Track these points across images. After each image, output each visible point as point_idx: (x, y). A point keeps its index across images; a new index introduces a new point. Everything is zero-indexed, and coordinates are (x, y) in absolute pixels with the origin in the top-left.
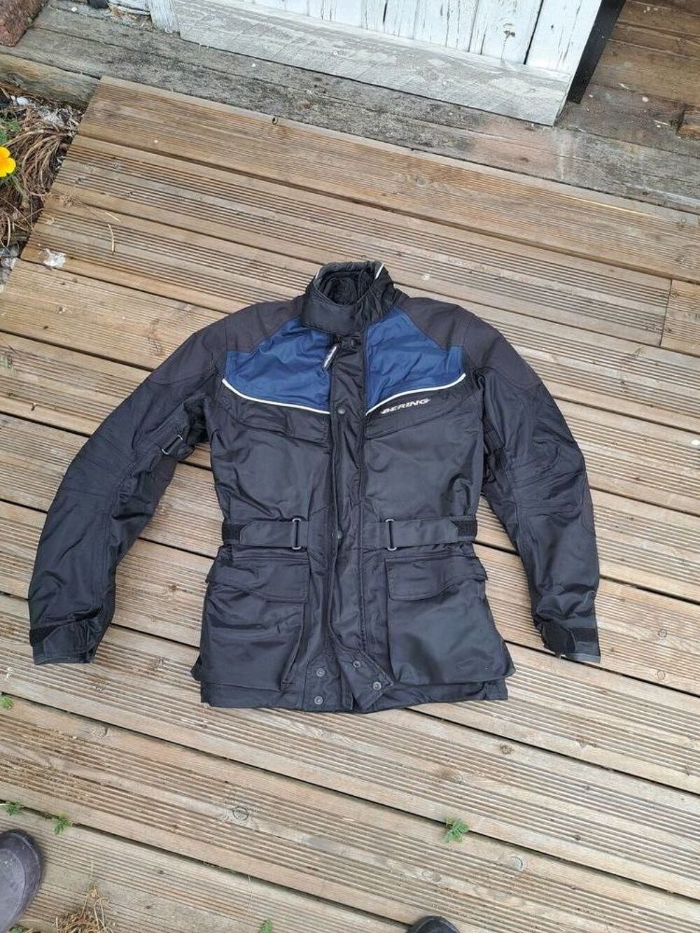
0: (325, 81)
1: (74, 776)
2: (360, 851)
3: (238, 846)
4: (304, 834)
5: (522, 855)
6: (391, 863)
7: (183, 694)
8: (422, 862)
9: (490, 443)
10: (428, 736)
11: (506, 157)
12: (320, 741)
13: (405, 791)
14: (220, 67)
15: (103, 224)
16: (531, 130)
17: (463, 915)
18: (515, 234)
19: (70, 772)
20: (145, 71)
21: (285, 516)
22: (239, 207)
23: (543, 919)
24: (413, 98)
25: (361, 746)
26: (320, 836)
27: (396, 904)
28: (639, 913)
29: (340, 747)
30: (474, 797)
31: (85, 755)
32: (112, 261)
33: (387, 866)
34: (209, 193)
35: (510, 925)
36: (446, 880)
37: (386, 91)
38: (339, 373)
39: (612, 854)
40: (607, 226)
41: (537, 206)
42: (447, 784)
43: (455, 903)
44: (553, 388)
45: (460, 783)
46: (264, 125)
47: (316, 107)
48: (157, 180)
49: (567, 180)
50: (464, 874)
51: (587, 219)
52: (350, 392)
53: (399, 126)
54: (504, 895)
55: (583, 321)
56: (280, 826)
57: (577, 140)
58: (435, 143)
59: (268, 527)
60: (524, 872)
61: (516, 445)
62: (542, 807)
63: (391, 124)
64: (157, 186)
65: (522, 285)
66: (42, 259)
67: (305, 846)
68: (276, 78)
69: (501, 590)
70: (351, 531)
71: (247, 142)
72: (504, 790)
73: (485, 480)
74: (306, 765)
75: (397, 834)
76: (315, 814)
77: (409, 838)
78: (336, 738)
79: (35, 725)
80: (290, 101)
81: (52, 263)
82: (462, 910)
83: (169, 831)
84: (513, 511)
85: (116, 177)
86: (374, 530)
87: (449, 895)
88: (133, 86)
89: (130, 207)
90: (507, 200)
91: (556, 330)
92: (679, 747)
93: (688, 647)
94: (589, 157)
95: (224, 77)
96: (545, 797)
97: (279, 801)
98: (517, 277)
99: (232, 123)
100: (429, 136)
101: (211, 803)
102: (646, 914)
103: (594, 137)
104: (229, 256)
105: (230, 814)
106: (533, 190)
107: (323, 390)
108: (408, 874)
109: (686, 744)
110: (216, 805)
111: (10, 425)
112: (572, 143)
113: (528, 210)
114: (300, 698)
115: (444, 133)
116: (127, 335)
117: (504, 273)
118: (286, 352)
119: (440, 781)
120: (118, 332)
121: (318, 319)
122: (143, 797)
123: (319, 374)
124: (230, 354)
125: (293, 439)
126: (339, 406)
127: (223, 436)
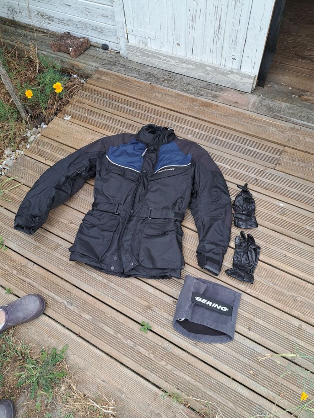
0: (172, 74)
1: (19, 278)
2: (109, 328)
3: (65, 315)
4: (90, 316)
5: (171, 345)
6: (119, 335)
7: (64, 258)
8: (131, 338)
9: (195, 189)
10: (147, 292)
11: (230, 102)
12: (106, 284)
13: (132, 310)
14: (138, 68)
15: (85, 109)
16: (243, 94)
17: (141, 363)
18: (226, 125)
19: (18, 276)
20: (113, 68)
21: (115, 203)
22: (131, 108)
23: (174, 373)
24: (201, 81)
25: (121, 290)
26: (96, 319)
27: (116, 352)
28: (215, 382)
29: (113, 288)
30: (159, 318)
31: (24, 271)
32: (85, 120)
33: (117, 336)
34: (122, 103)
35: (159, 372)
36: (138, 347)
37: (192, 79)
38: (147, 159)
39: (209, 355)
40: (262, 126)
41: (237, 117)
42: (149, 311)
43: (140, 357)
44: (226, 177)
45: (155, 312)
46: (146, 85)
47: (166, 81)
48: (106, 98)
49: (251, 110)
50: (146, 347)
51: (255, 123)
52: (150, 166)
53: (194, 89)
54: (160, 359)
55: (246, 157)
56: (82, 312)
57: (259, 98)
58: (205, 95)
59: (108, 205)
60: (171, 352)
61: (203, 190)
63: (191, 88)
64: (106, 100)
65: (225, 142)
66: (63, 117)
67: (89, 321)
68: (155, 72)
69: (189, 244)
70: (136, 211)
71: (139, 90)
72: (171, 318)
74: (98, 292)
75: (125, 325)
76: (97, 310)
77: (129, 327)
78: (112, 285)
79: (12, 258)
80: (158, 79)
81: (66, 119)
82: (141, 361)
84: (198, 213)
85: (94, 96)
86: (145, 211)
87: (138, 354)
88: (108, 71)
89: (96, 105)
90: (226, 114)
91: (234, 159)
92: (248, 319)
93: (261, 280)
94: (262, 104)
95: (138, 71)
97: (85, 303)
98: (224, 139)
99: (136, 83)
100: (203, 93)
101: (61, 297)
102: (218, 383)
103: (266, 98)
105: (66, 303)
106: (236, 112)
107: (140, 164)
108: (124, 341)
109: (251, 318)
110: (63, 299)
111: (37, 164)
112: (257, 99)
113: (233, 118)
114: (106, 266)
115: (209, 93)
116: (82, 142)
117: (219, 138)
118: (129, 148)
119: (147, 310)
120: (80, 141)
121: (142, 138)
122: (39, 290)
123: (140, 158)
124: (111, 147)
125: (125, 178)
126: (145, 170)
127: (101, 173)
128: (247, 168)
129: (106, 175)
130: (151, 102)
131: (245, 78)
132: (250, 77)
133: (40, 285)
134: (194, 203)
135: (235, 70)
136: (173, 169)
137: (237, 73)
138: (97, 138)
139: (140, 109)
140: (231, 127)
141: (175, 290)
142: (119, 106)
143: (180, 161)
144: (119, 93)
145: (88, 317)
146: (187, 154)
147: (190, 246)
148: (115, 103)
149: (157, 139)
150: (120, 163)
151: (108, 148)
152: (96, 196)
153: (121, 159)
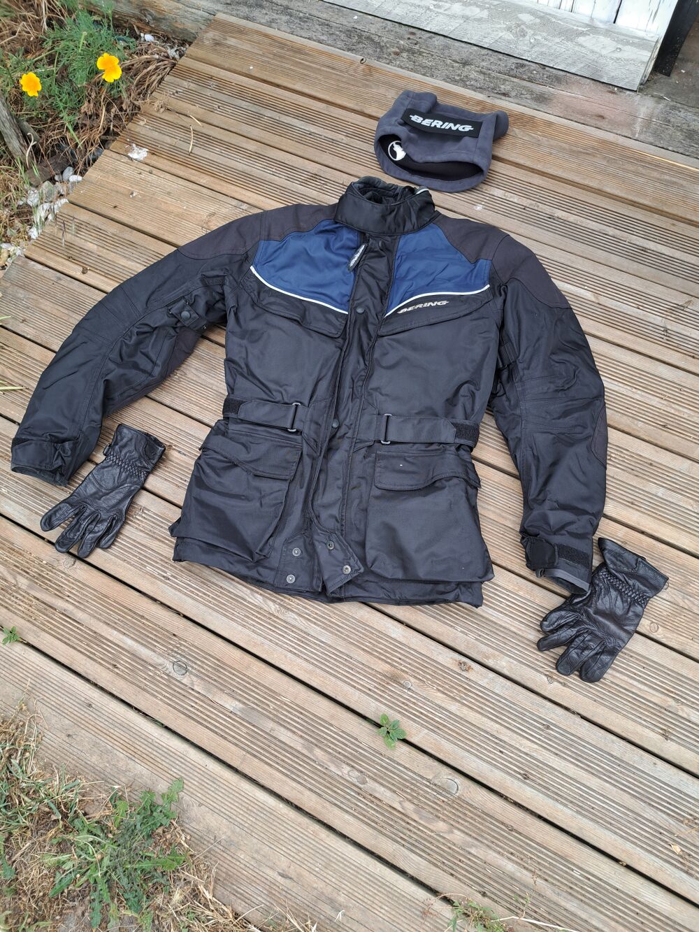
0: (418, 36)
1: (35, 598)
2: (290, 734)
3: (170, 700)
4: (237, 703)
5: (460, 780)
6: (318, 752)
7: (155, 545)
8: (351, 761)
9: (505, 356)
10: (385, 635)
11: (583, 113)
12: (274, 616)
13: (349, 684)
14: (325, 16)
15: (187, 130)
16: (614, 93)
17: (383, 827)
18: (577, 179)
19: (33, 593)
20: (256, 13)
21: (286, 399)
22: (312, 129)
23: (470, 853)
24: (501, 56)
25: (314, 630)
26: (253, 708)
27: (314, 796)
28: (581, 875)
29: (293, 626)
30: (421, 707)
31: (50, 580)
32: (187, 161)
33: (314, 755)
34: (287, 114)
35: (432, 850)
36: (371, 785)
37: (475, 48)
38: (364, 274)
39: (562, 803)
40: (675, 183)
41: (605, 158)
42: (394, 687)
43: (377, 811)
44: (586, 324)
45: (409, 689)
46: (352, 63)
47: (405, 55)
48: (243, 99)
49: (642, 137)
50: (393, 784)
51: (655, 174)
52: (372, 294)
53: (482, 77)
54: (431, 816)
55: (633, 267)
56: (215, 690)
57: (661, 106)
58: (513, 94)
59: (267, 408)
60: (459, 798)
61: (531, 359)
62: (492, 735)
63: (473, 75)
64: (244, 104)
65: (574, 226)
66: (127, 151)
67: (235, 714)
68: (374, 28)
69: (493, 509)
70: (347, 422)
71: (334, 76)
72: (454, 707)
73: (493, 395)
74: (255, 636)
75: (332, 725)
76: (253, 686)
77: (343, 732)
78: (290, 617)
79: (13, 544)
80: (382, 48)
81: (134, 155)
82: (384, 822)
83: (108, 669)
84: (517, 424)
85: (209, 93)
86: (370, 423)
87: (372, 802)
88: (243, 22)
89: (215, 118)
90: (575, 149)
91: (603, 272)
92: (661, 707)
93: (691, 605)
94: (669, 121)
95: (326, 24)
96: (497, 726)
97: (220, 665)
98: (572, 218)
99: (324, 59)
100: (508, 88)
101: (154, 651)
102: (589, 879)
103: (679, 105)
104: (292, 168)
105: (169, 666)
106: (604, 142)
107: (345, 290)
108: (333, 768)
109: (670, 706)
110: (159, 654)
111: (62, 282)
112: (654, 108)
113: (595, 160)
114: (273, 573)
115: (524, 87)
116: (184, 222)
117: (559, 213)
118: (315, 245)
119: (388, 683)
120: (177, 219)
121: (349, 214)
122: (92, 630)
123: (344, 274)
124: (262, 243)
125: (308, 330)
126: (359, 305)
127: (240, 315)
128: (641, 298)
129: (252, 319)
130: (368, 111)
131: (628, 48)
132: (641, 43)
133: (95, 617)
134: (504, 398)
135: (601, 22)
136: (444, 303)
137: (608, 33)
138: (224, 211)
139: (338, 131)
140: (591, 184)
141: (462, 632)
142: (279, 122)
143: (458, 279)
144: (278, 86)
145: (231, 704)
146: (477, 261)
147: (494, 512)
148: (268, 113)
149: (390, 218)
150: (289, 287)
151: (256, 246)
152: (231, 381)
153: (292, 274)
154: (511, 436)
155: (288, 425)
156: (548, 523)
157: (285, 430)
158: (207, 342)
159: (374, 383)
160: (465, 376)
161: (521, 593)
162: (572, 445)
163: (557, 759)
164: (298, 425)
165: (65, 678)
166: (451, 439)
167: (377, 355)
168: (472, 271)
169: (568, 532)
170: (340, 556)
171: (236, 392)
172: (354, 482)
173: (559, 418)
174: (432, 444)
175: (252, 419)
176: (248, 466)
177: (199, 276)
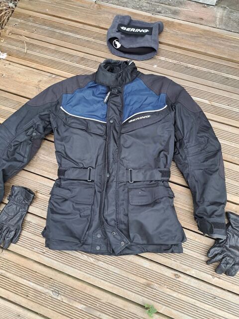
3: (53, 308)
4: (83, 305)
7: (36, 238)
9: (177, 136)
10: (141, 266)
11: (194, 18)
12: (93, 264)
13: (129, 290)
15: (22, 42)
16: (205, 7)
18: (195, 49)
21: (85, 167)
22: (78, 36)
25: (111, 268)
26: (90, 307)
29: (102, 268)
30: (161, 296)
32: (25, 57)
34: (66, 30)
38: (111, 105)
41: (206, 38)
42: (148, 289)
44: (208, 115)
45: (155, 289)
46: (91, 4)
48: (46, 25)
49: (220, 27)
51: (228, 44)
52: (116, 113)
53: (148, 5)
55: (224, 87)
57: (226, 11)
58: (163, 12)
61: (189, 137)
62: (192, 305)
63: (145, 4)
64: (46, 28)
67: (83, 311)
69: (180, 203)
70: (113, 174)
71: (84, 11)
72: (175, 294)
73: (174, 153)
74: (86, 274)
75: (124, 310)
77: (130, 312)
78: (100, 264)
81: (1, 57)
83: (25, 298)
84: (186, 167)
85: (30, 24)
86: (124, 173)
89: (35, 36)
90: (193, 35)
94: (230, 18)
96: (194, 300)
97: (73, 289)
98: (195, 67)
100: (160, 9)
101: (43, 287)
103: (233, 10)
104: (72, 56)
105: (51, 293)
106: (204, 31)
107: (104, 112)
110: (46, 288)
112: (223, 13)
113: (202, 39)
114: (90, 246)
115: (167, 8)
116: (28, 86)
117: (190, 66)
118: (88, 94)
119: (146, 288)
120: (25, 85)
121: (101, 79)
122: (15, 281)
123: (102, 105)
124: (64, 95)
125: (90, 133)
126: (111, 119)
127: (59, 130)
128: (228, 101)
129: (65, 131)
130: (102, 26)
133: (15, 275)
134: (179, 155)
136: (149, 116)
138: (45, 79)
139: (89, 36)
140: (202, 51)
141: (174, 261)
142: (63, 35)
143: (153, 104)
144: (60, 18)
145: (80, 306)
146: (159, 95)
147: (180, 205)
148: (58, 31)
149: (119, 79)
150: (79, 114)
151: (61, 97)
152: (59, 161)
153: (79, 108)
154: (185, 172)
155: (87, 179)
156: (207, 213)
157: (87, 181)
158: (46, 141)
159: (122, 156)
160: (162, 148)
161: (196, 240)
162: (211, 175)
163: (220, 311)
164: (92, 178)
165: (7, 305)
166: (160, 179)
167: (122, 142)
168: (159, 99)
169: (216, 216)
170: (119, 238)
171: (63, 166)
172: (120, 202)
173: (204, 162)
174: (152, 181)
175: (72, 178)
176: (72, 199)
177: (38, 116)
